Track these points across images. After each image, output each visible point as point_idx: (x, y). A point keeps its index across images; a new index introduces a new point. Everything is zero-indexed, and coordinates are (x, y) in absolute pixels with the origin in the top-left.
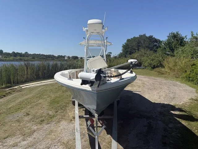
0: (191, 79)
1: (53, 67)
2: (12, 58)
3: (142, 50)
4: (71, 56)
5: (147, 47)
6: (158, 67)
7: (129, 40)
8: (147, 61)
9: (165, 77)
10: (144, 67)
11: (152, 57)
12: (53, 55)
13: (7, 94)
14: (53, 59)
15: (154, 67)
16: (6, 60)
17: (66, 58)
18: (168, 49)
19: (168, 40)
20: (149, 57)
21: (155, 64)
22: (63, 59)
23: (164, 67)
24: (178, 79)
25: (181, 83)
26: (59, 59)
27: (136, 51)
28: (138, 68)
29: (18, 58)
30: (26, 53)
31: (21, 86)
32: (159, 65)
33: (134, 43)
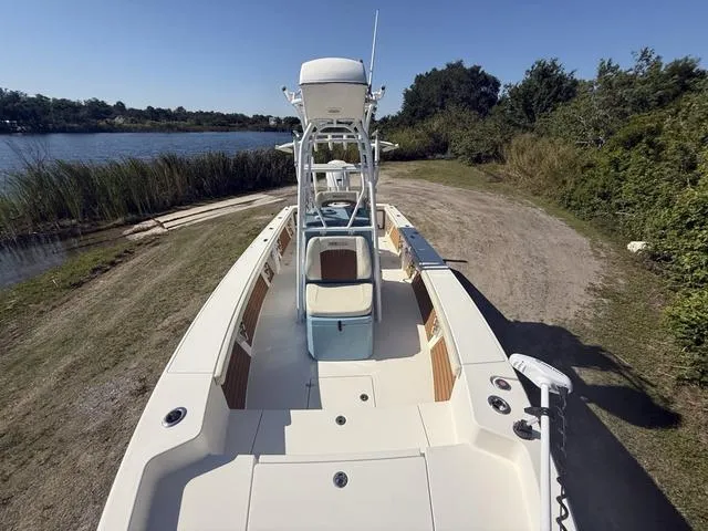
0: (573, 203)
1: (236, 166)
2: (148, 124)
3: (452, 108)
4: (282, 117)
5: (463, 100)
6: (488, 158)
7: (421, 76)
8: (461, 139)
9: (506, 192)
10: (453, 155)
11: (477, 132)
12: (242, 115)
13: (119, 256)
14: (244, 126)
15: (478, 160)
16: (136, 128)
17: (272, 123)
18: (520, 111)
19: (527, 84)
20: (468, 131)
21: (482, 150)
22: (264, 124)
23: (504, 162)
24: (537, 198)
25: (548, 213)
26: (256, 125)
27: (436, 112)
28: (439, 156)
29: (164, 123)
30: (180, 109)
31: (161, 219)
32: (491, 153)
33: (435, 88)
